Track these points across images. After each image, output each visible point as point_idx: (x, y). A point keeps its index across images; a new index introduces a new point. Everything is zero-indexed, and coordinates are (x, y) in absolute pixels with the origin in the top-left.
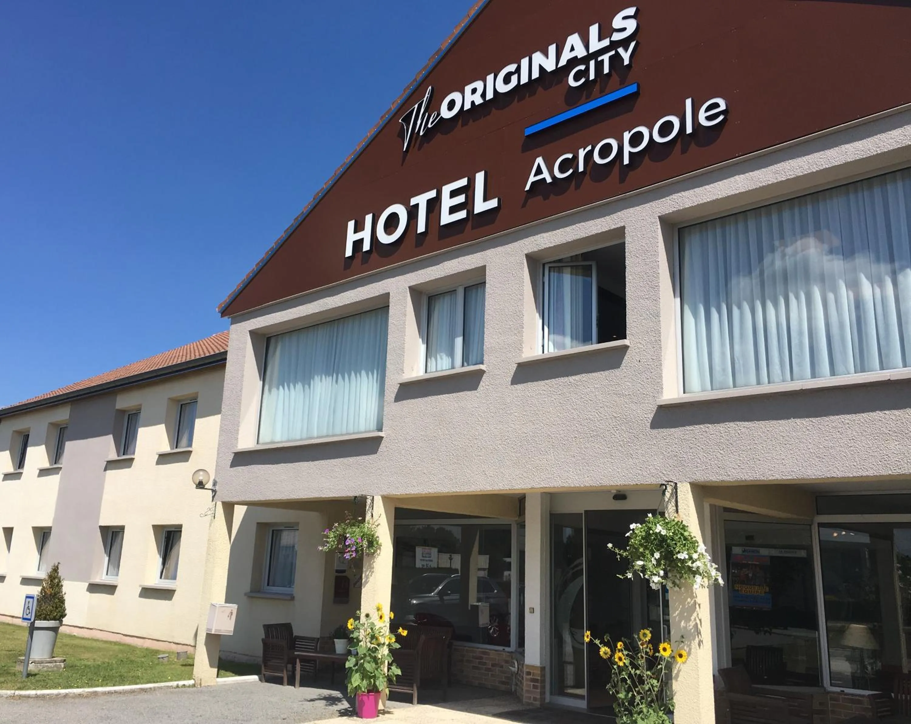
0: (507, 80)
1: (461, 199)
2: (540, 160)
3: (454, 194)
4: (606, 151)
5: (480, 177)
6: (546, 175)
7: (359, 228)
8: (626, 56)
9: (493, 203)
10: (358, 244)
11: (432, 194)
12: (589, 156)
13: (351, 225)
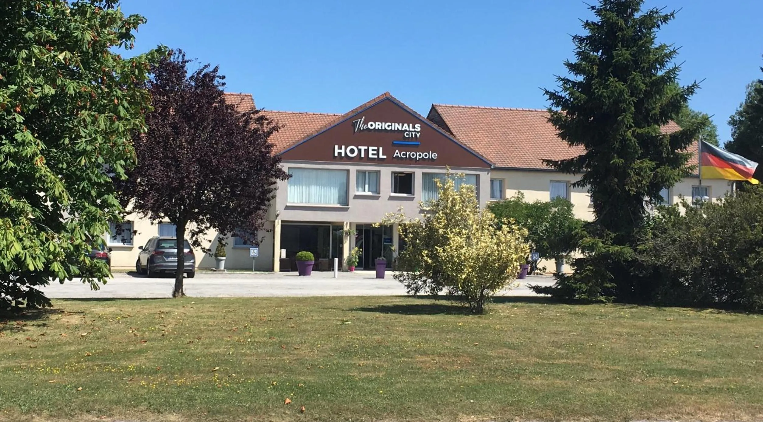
0: (389, 126)
1: (375, 152)
2: (397, 151)
3: (373, 150)
4: (413, 155)
5: (381, 149)
6: (399, 155)
7: (340, 148)
8: (418, 135)
9: (385, 157)
10: (340, 154)
11: (366, 148)
12: (409, 155)
13: (336, 147)
